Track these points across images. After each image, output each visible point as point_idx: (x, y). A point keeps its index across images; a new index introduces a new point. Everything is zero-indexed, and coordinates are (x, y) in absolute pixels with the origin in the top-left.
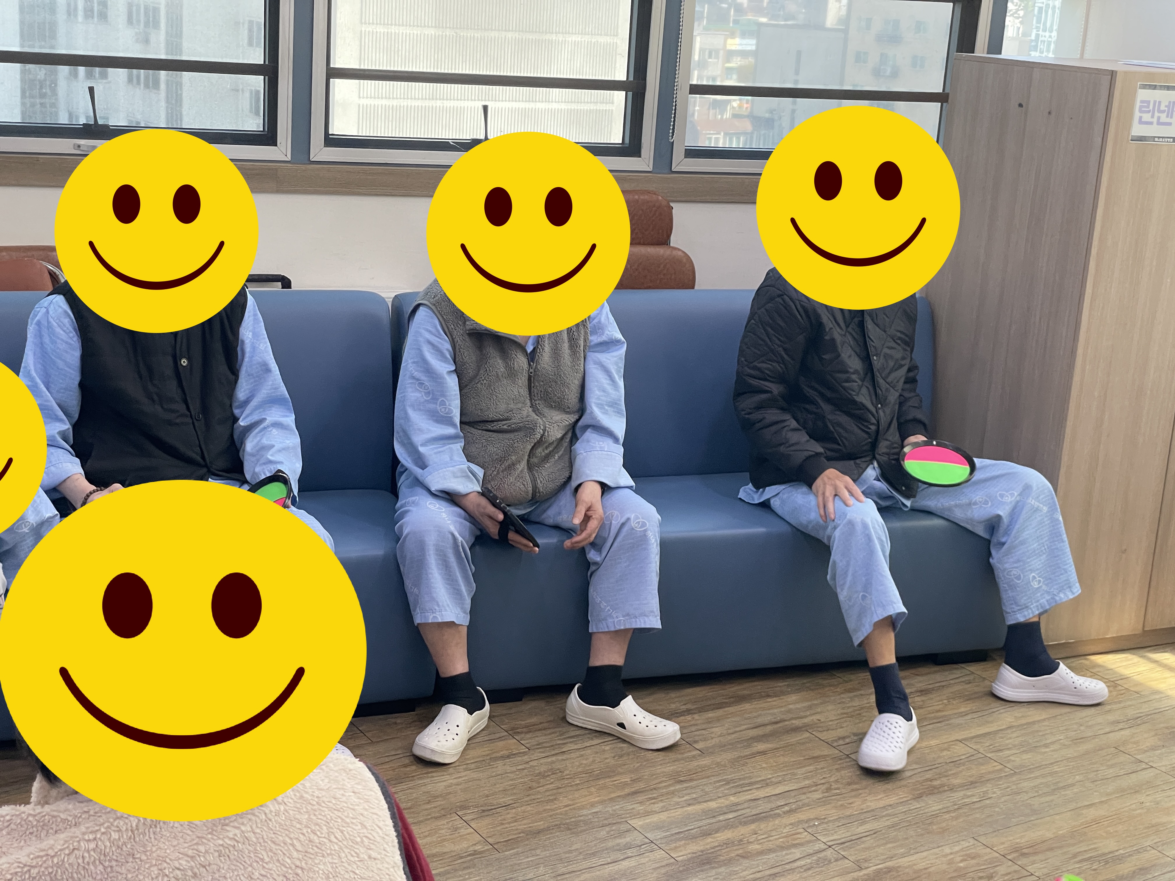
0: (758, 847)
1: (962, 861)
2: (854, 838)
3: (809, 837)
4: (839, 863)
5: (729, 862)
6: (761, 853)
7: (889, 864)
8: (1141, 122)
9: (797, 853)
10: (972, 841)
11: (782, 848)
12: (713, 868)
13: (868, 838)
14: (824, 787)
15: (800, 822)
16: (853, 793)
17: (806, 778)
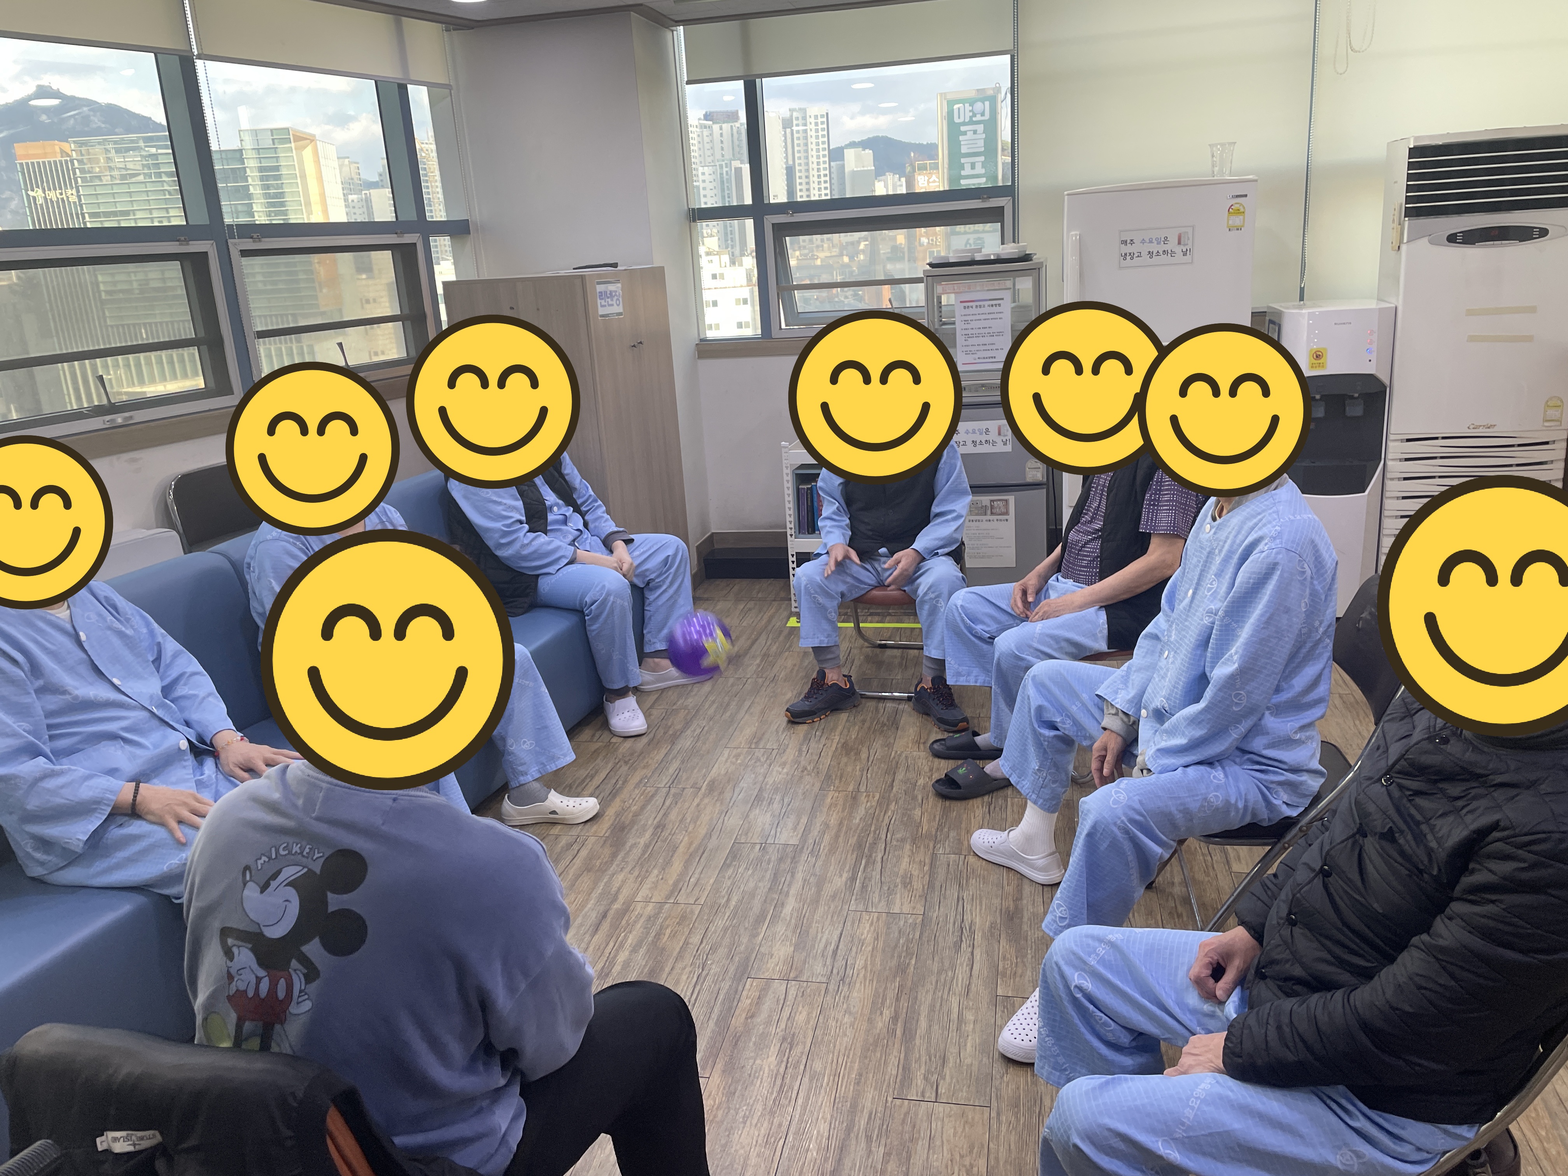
0: (635, 807)
1: (737, 760)
2: (674, 776)
3: (653, 790)
4: (685, 791)
5: (633, 822)
6: (643, 808)
7: (708, 779)
8: (602, 306)
9: (659, 799)
10: (728, 750)
11: (648, 801)
12: (630, 829)
13: (681, 773)
14: (622, 763)
15: (637, 785)
16: (641, 758)
17: (607, 763)
